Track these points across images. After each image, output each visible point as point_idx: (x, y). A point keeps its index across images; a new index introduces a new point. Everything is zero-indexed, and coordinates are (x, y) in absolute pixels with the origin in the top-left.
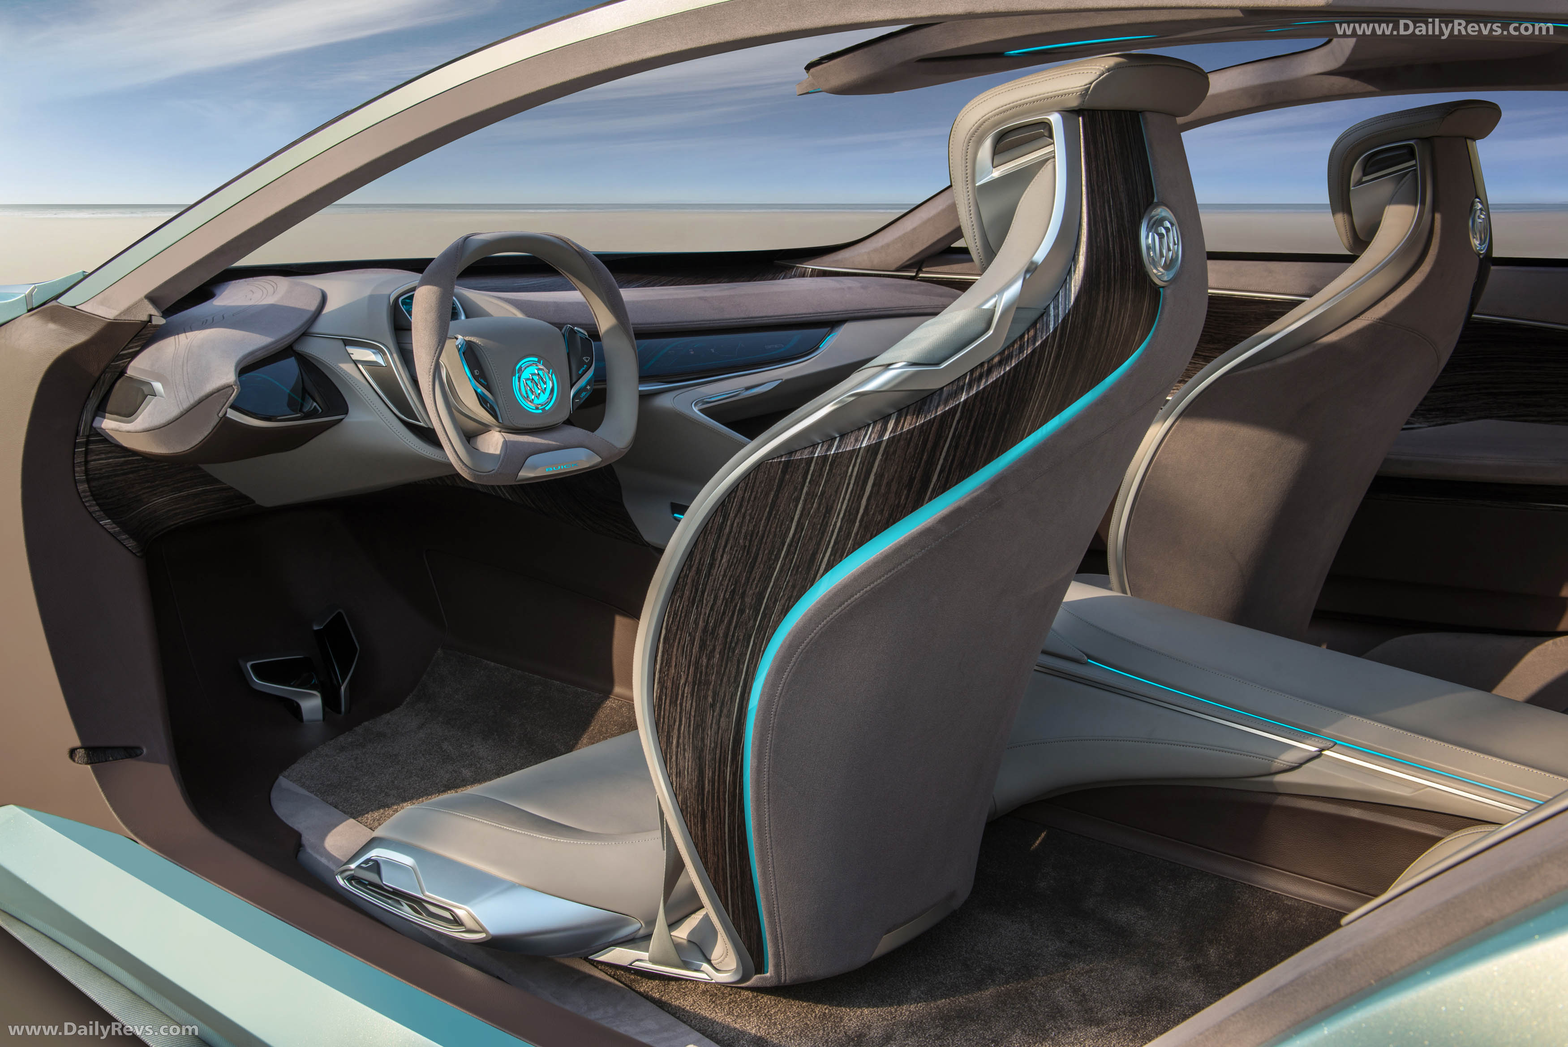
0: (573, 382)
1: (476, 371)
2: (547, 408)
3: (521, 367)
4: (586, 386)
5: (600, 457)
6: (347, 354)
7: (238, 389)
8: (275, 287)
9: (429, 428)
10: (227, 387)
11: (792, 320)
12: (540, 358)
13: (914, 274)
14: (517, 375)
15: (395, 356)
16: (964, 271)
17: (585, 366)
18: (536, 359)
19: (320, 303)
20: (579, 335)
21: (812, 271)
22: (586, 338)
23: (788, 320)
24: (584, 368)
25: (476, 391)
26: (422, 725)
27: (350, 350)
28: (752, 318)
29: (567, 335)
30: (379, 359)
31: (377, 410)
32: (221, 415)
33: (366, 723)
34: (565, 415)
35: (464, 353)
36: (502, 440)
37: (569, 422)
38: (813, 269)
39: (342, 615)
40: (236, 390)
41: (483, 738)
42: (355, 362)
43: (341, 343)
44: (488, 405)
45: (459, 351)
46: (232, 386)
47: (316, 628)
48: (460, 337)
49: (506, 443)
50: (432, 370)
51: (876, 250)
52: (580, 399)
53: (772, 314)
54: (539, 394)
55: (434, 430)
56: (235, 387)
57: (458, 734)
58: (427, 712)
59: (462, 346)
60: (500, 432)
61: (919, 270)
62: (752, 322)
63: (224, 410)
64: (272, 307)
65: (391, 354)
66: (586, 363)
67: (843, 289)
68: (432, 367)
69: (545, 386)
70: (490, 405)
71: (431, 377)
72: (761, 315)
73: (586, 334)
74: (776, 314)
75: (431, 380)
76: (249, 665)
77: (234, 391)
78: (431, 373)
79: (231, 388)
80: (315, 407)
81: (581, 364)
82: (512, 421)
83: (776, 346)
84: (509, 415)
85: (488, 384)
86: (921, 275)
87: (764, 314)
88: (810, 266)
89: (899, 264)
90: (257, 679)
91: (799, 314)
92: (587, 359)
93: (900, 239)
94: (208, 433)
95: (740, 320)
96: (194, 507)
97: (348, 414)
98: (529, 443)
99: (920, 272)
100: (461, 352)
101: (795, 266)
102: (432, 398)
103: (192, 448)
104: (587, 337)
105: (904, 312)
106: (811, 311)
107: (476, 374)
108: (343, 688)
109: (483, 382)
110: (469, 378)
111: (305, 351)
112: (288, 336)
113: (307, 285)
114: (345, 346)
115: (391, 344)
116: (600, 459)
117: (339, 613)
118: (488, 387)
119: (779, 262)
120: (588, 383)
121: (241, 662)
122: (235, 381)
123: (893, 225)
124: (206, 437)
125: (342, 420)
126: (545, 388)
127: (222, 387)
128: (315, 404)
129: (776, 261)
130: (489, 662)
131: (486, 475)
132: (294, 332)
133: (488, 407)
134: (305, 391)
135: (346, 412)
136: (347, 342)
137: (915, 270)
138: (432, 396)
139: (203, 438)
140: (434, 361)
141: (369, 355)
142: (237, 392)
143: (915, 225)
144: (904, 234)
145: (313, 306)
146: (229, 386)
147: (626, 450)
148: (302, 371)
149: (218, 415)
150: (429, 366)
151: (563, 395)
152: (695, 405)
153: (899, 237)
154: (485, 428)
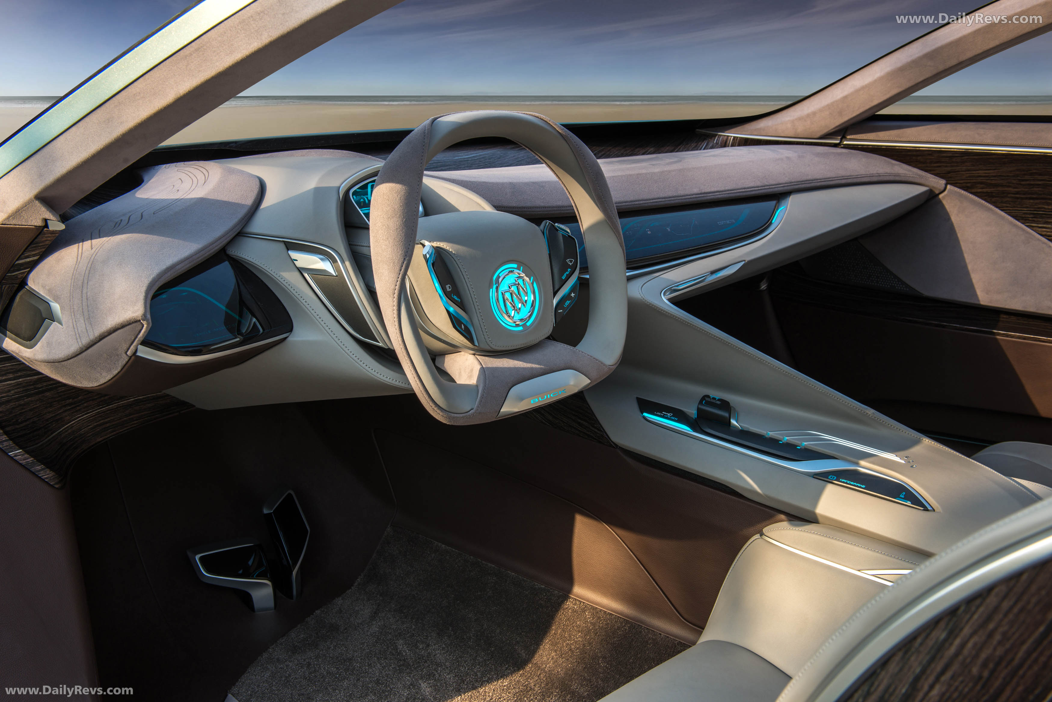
0: (556, 289)
1: (447, 286)
2: (528, 324)
3: (498, 277)
4: (570, 293)
5: (589, 379)
6: (290, 260)
7: (148, 324)
8: (206, 174)
9: (389, 349)
10: (133, 323)
11: (741, 194)
12: (520, 264)
13: (838, 142)
14: (495, 287)
15: (347, 263)
16: (891, 139)
17: (569, 270)
18: (515, 266)
19: (257, 195)
20: (560, 233)
21: (734, 139)
22: (569, 236)
23: (738, 194)
24: (567, 273)
25: (448, 312)
26: (375, 613)
27: (294, 255)
28: (705, 193)
29: (546, 232)
30: (326, 266)
31: (327, 328)
32: (129, 353)
33: (318, 612)
34: (548, 329)
35: (433, 264)
36: (479, 367)
37: (551, 338)
38: (734, 137)
39: (293, 497)
40: (145, 326)
41: (438, 634)
42: (300, 271)
43: (283, 246)
44: (463, 327)
45: (427, 262)
46: (140, 321)
47: (266, 511)
48: (427, 243)
49: (483, 370)
50: (397, 292)
51: (800, 119)
52: (563, 308)
53: (723, 189)
54: (520, 309)
55: (394, 351)
56: (145, 323)
57: (411, 627)
58: (378, 596)
59: (430, 256)
60: (474, 354)
61: (844, 137)
62: (705, 198)
63: (132, 347)
64: (201, 202)
65: (343, 262)
66: (569, 267)
67: (782, 159)
68: (397, 287)
69: (526, 298)
70: (465, 326)
71: (396, 300)
72: (713, 189)
73: (569, 231)
74: (727, 188)
75: (395, 303)
76: (197, 557)
77: (143, 326)
78: (396, 295)
79: (139, 323)
80: (255, 323)
81: (564, 267)
82: (490, 343)
83: (728, 222)
84: (485, 334)
85: (461, 301)
86: (845, 143)
87: (716, 189)
88: (732, 134)
89: (825, 131)
90: (207, 572)
91: (748, 188)
92: (571, 261)
93: (828, 106)
94: (117, 372)
95: (694, 196)
96: (125, 419)
97: (293, 332)
98: (510, 369)
99: (844, 139)
100: (430, 262)
101: (717, 135)
102: (397, 326)
103: (100, 385)
104: (570, 234)
105: (843, 182)
106: (759, 184)
107: (448, 290)
108: (294, 573)
109: (456, 299)
110: (440, 295)
111: (241, 255)
112: (220, 238)
113: (242, 172)
114: (288, 250)
115: (342, 248)
116: (589, 381)
117: (290, 494)
118: (461, 305)
119: (700, 130)
120: (573, 290)
121: (189, 554)
122: (144, 315)
123: (821, 93)
124: (115, 376)
125: (286, 338)
126: (526, 301)
127: (127, 321)
128: (254, 320)
129: (697, 130)
130: (440, 544)
131: (463, 417)
132: (227, 233)
133: (462, 329)
134: (242, 303)
135: (290, 329)
136: (290, 246)
137: (840, 138)
138: (397, 323)
139: (112, 376)
140: (399, 279)
141: (316, 262)
142: (147, 328)
143: (846, 93)
144: (834, 102)
145: (249, 201)
146: (137, 321)
147: (615, 367)
148: (239, 281)
149: (126, 353)
150: (393, 287)
151: (545, 303)
152: (664, 294)
153: (828, 105)
154: (455, 349)
